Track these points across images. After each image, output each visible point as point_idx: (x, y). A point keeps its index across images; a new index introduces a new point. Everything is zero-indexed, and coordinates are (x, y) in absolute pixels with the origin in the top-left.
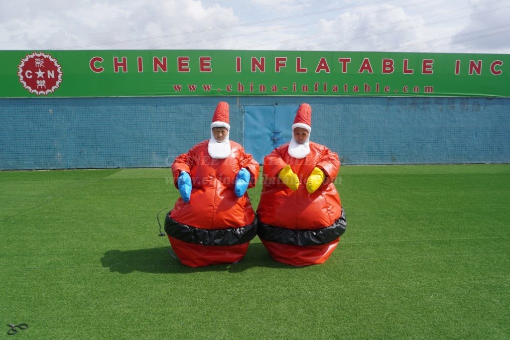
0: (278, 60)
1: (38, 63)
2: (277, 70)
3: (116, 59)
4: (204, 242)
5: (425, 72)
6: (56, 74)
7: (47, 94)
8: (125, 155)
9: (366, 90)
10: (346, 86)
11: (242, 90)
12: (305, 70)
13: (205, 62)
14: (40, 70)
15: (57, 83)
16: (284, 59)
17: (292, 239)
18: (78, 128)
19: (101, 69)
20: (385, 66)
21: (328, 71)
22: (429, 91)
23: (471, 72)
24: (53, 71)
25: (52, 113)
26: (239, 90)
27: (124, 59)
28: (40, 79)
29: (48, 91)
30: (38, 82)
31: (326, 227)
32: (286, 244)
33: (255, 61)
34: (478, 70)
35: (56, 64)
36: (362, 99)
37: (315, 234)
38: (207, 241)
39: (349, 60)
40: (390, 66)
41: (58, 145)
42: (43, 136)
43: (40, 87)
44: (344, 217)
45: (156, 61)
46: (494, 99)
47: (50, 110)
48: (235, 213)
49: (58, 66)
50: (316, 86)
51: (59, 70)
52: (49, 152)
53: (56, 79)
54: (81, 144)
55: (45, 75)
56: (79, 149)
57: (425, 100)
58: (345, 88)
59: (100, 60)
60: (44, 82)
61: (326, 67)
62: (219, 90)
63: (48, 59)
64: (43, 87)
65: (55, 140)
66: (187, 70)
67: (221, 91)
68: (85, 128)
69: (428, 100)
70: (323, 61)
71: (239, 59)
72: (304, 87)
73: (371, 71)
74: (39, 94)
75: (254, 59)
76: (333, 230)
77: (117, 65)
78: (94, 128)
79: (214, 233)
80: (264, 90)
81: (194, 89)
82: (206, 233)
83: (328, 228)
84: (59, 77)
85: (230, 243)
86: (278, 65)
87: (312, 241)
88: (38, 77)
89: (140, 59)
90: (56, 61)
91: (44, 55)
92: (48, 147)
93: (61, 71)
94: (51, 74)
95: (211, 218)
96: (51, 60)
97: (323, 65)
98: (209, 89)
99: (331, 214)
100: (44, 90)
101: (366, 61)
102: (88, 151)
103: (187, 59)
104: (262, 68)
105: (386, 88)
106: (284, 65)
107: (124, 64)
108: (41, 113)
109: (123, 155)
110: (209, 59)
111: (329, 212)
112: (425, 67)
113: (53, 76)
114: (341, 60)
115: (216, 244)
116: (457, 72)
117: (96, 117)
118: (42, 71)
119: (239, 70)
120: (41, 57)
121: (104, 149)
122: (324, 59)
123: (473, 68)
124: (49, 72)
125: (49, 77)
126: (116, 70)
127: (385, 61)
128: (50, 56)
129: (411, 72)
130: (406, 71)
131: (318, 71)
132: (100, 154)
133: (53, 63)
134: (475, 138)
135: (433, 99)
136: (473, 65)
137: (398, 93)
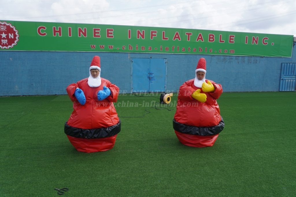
0: (152, 32)
1: (2, 28)
2: (152, 38)
3: (54, 28)
4: (87, 137)
5: (230, 42)
6: (15, 36)
7: (8, 48)
8: (60, 87)
9: (200, 51)
10: (189, 48)
11: (132, 49)
12: (167, 39)
13: (109, 32)
14: (3, 33)
15: (16, 41)
16: (156, 32)
17: (198, 132)
18: (29, 70)
19: (45, 34)
20: (210, 38)
21: (180, 39)
22: (232, 52)
23: (253, 43)
24: (12, 34)
25: (12, 60)
26: (130, 49)
27: (60, 28)
28: (4, 38)
29: (9, 46)
30: (2, 40)
31: (216, 126)
32: (194, 135)
33: (139, 33)
34: (256, 42)
35: (14, 30)
36: (197, 56)
37: (210, 129)
38: (89, 136)
39: (191, 34)
40: (213, 38)
41: (16, 81)
42: (5, 75)
43: (3, 44)
44: (223, 121)
45: (80, 30)
46: (264, 58)
47: (11, 59)
48: (105, 119)
49: (16, 31)
50: (173, 48)
51: (16, 34)
52: (10, 85)
53: (15, 39)
54: (31, 80)
55: (8, 36)
56: (30, 83)
57: (230, 57)
58: (189, 49)
59: (45, 28)
60: (6, 41)
61: (178, 37)
62: (118, 49)
63: (9, 26)
64: (6, 44)
65: (14, 78)
66: (99, 36)
67: (119, 49)
68: (34, 70)
69: (232, 57)
70: (177, 34)
71: (129, 31)
72: (166, 48)
73: (202, 40)
74: (3, 48)
75: (138, 31)
76: (219, 127)
77: (55, 31)
78: (40, 70)
79: (93, 132)
80: (144, 49)
81: (103, 48)
82: (88, 131)
83: (217, 126)
84: (17, 38)
85: (104, 136)
86: (152, 35)
87: (208, 133)
88: (3, 37)
89: (70, 29)
90: (15, 28)
91: (6, 23)
92: (9, 82)
93: (18, 34)
94: (11, 36)
95: (91, 122)
96: (11, 27)
97: (177, 36)
98: (112, 48)
99: (218, 119)
100: (7, 46)
101: (200, 35)
102: (36, 85)
103: (99, 30)
104: (143, 36)
105: (210, 50)
106: (155, 35)
107: (60, 31)
108: (4, 60)
109: (59, 87)
110: (112, 30)
111: (217, 117)
112: (230, 39)
113: (13, 37)
114: (187, 34)
115: (95, 138)
116: (246, 43)
117: (41, 63)
118: (5, 34)
119: (129, 37)
120: (5, 25)
121: (47, 83)
122: (177, 33)
123: (254, 41)
124: (10, 34)
125: (10, 38)
126: (55, 35)
127: (210, 35)
128: (11, 25)
129: (223, 42)
130: (221, 41)
131: (174, 39)
132: (44, 86)
133: (12, 29)
134: (255, 78)
135: (234, 57)
136: (254, 39)
137: (216, 53)
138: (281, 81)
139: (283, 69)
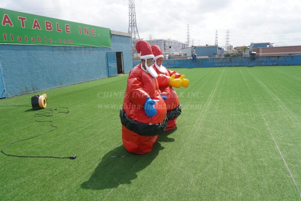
5: (67, 31)
9: (39, 41)
10: (26, 37)
20: (47, 26)
21: (11, 25)
22: (71, 43)
23: (85, 34)
34: (88, 33)
36: (37, 47)
39: (25, 19)
40: (50, 26)
46: (95, 48)
50: (5, 36)
58: (26, 39)
61: (9, 22)
69: (71, 48)
70: (6, 17)
73: (40, 28)
97: (7, 20)
101: (36, 21)
105: (50, 40)
112: (67, 29)
114: (19, 18)
116: (80, 33)
122: (7, 15)
127: (47, 23)
129: (61, 31)
130: (58, 30)
131: (4, 24)
135: (73, 47)
136: (85, 30)
137: (56, 43)
138: (109, 68)
139: (108, 58)
